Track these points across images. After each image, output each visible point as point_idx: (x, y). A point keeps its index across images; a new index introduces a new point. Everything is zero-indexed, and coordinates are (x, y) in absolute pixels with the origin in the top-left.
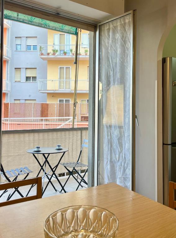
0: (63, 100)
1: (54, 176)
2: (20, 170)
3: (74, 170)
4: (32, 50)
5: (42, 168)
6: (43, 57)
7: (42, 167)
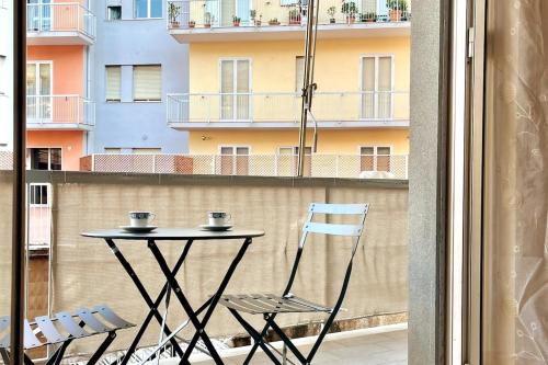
0: (232, 149)
1: (200, 343)
2: (78, 320)
3: (270, 328)
4: (149, 17)
5: (154, 312)
6: (177, 32)
7: (154, 306)
